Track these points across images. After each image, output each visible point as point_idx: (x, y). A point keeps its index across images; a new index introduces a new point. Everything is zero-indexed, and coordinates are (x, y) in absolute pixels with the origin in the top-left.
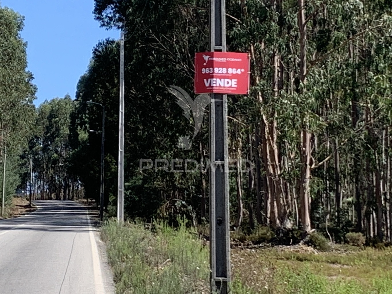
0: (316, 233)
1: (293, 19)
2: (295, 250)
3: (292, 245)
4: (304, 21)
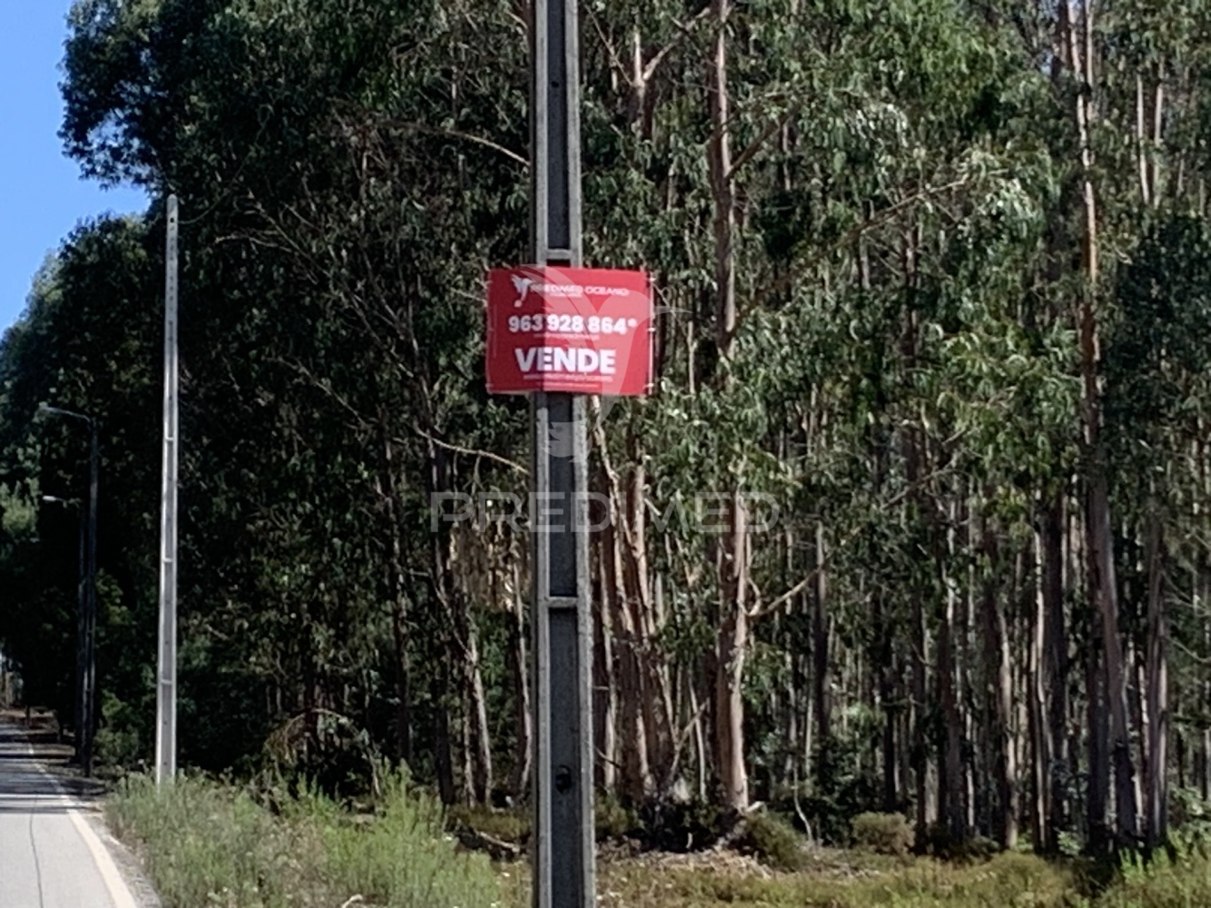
0: (765, 814)
1: (693, 160)
2: (703, 867)
3: (692, 850)
4: (728, 168)
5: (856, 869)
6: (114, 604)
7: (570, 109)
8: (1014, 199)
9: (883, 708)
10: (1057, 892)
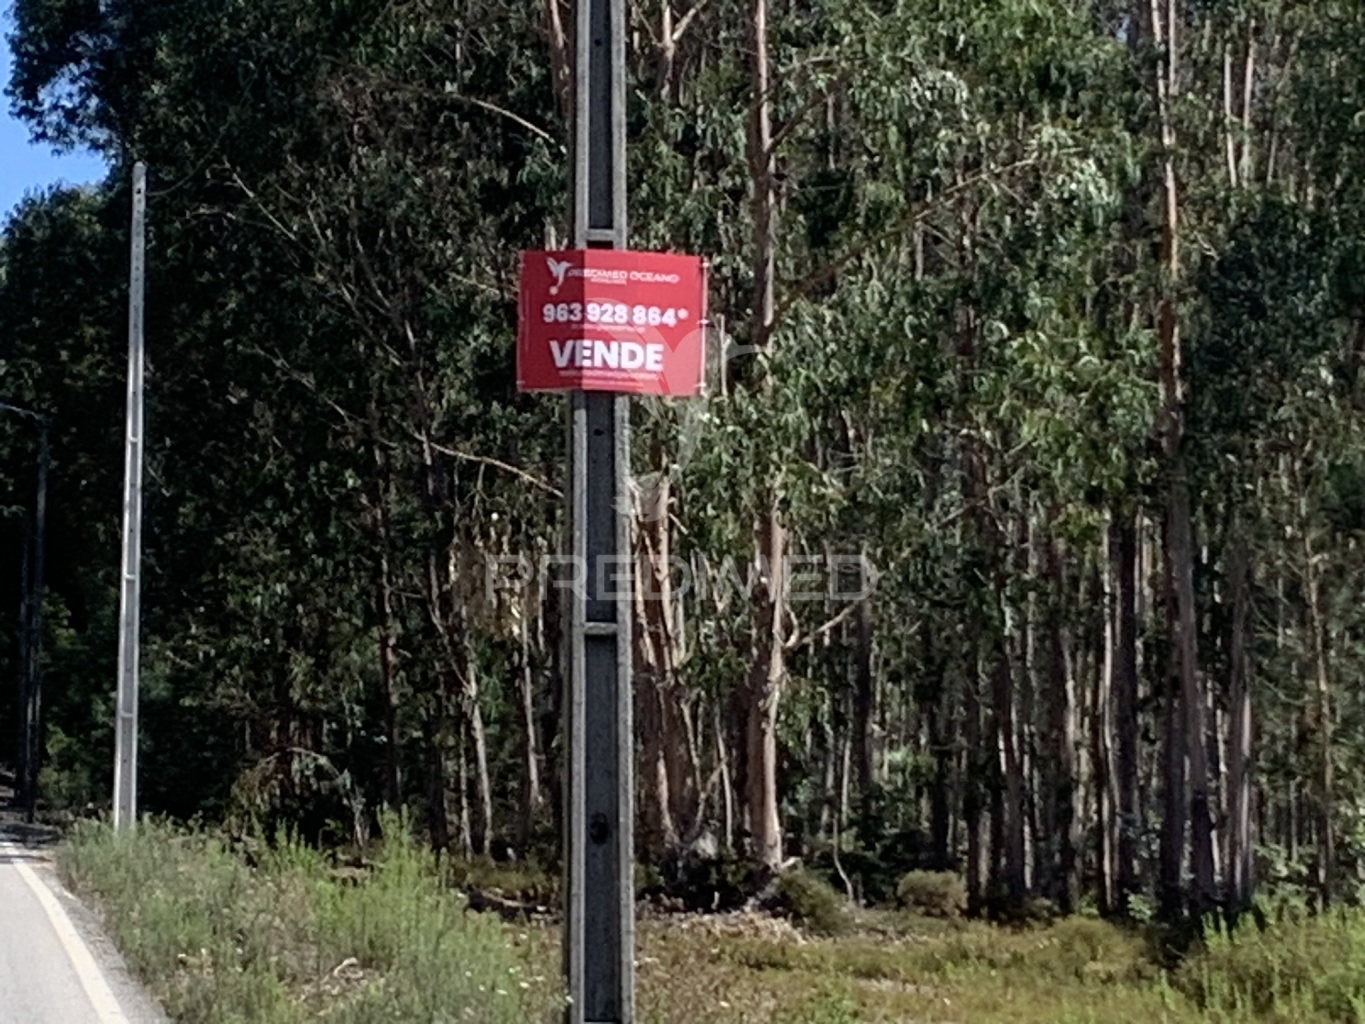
0: (800, 871)
1: (730, 133)
2: (730, 929)
3: (718, 911)
4: (768, 142)
5: (902, 933)
6: (61, 626)
7: (615, 71)
8: (1090, 183)
9: (933, 753)
10: (1127, 962)
